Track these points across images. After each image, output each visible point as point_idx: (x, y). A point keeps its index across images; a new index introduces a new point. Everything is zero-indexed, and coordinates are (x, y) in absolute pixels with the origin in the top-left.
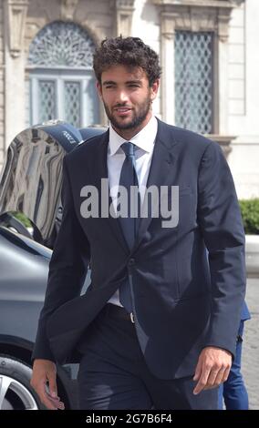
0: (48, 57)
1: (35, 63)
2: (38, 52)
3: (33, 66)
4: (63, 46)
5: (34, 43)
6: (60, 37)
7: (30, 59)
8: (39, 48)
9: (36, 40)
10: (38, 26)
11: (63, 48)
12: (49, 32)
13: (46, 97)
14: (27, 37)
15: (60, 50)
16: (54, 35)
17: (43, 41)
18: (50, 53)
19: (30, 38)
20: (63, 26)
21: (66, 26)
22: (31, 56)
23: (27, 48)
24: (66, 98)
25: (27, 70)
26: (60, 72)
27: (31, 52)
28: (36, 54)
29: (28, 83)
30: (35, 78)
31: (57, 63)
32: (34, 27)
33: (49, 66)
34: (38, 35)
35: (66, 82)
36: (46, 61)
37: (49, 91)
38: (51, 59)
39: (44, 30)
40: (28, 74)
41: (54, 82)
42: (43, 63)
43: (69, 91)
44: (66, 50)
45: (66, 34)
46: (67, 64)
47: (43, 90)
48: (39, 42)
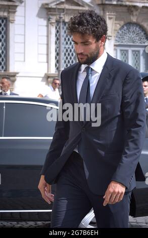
0: (125, 39)
1: (119, 42)
2: (120, 37)
3: (118, 43)
4: (131, 34)
5: (118, 33)
6: (130, 30)
7: (116, 40)
8: (121, 35)
9: (119, 31)
10: (120, 25)
11: (131, 35)
12: (125, 27)
13: (124, 58)
14: (115, 30)
15: (130, 36)
16: (127, 29)
17: (123, 32)
18: (125, 37)
19: (116, 30)
20: (131, 25)
21: (133, 25)
22: (117, 39)
23: (115, 35)
24: (133, 59)
25: (115, 45)
26: (130, 46)
27: (117, 37)
28: (119, 38)
29: (115, 51)
30: (119, 49)
31: (129, 42)
32: (118, 25)
33: (125, 44)
34: (120, 29)
35: (133, 51)
36: (124, 41)
37: (125, 55)
38: (126, 40)
39: (123, 27)
40: (115, 47)
41: (127, 51)
42: (122, 42)
43: (134, 55)
44: (133, 36)
45: (133, 28)
46: (133, 42)
47: (122, 54)
48: (120, 32)
